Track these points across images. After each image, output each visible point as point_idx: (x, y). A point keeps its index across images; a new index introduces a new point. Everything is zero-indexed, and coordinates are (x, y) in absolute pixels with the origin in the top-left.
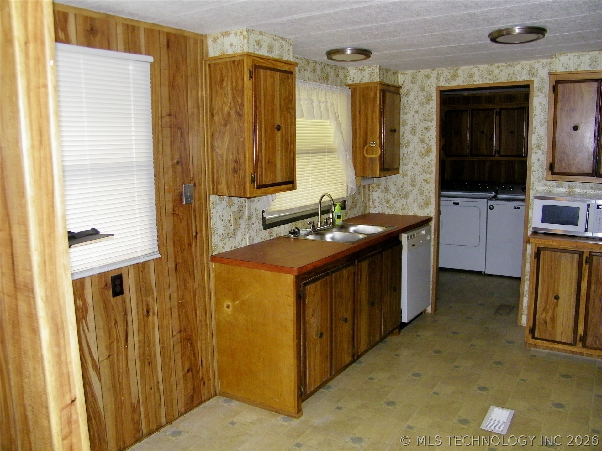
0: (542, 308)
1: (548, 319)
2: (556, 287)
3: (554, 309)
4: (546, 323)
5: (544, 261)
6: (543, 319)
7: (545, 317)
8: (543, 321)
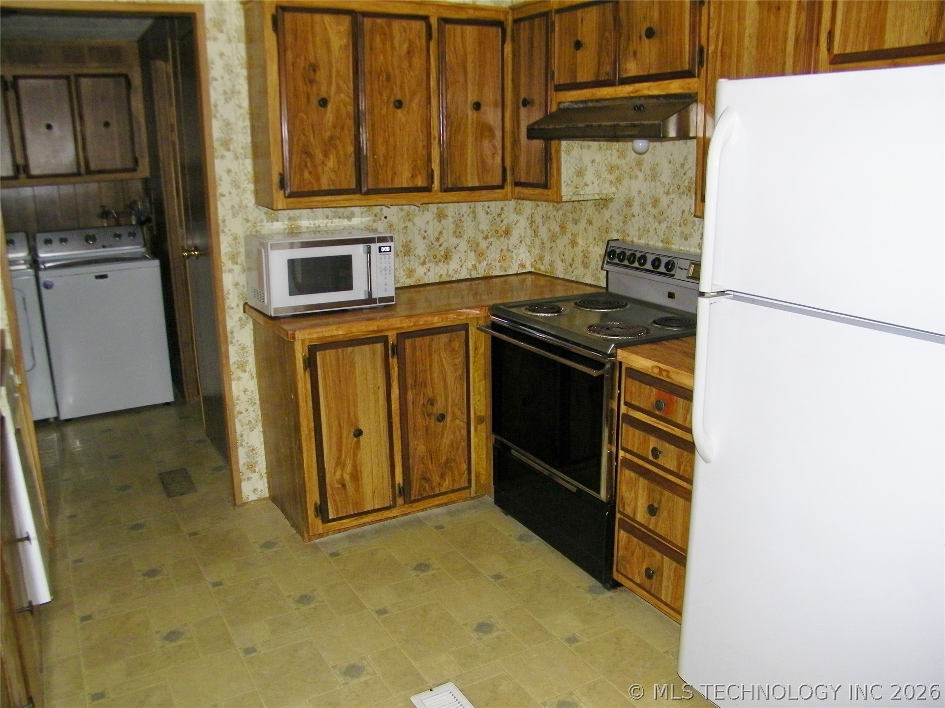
0: (333, 463)
1: (347, 477)
2: (352, 415)
3: (355, 455)
4: (344, 486)
5: (324, 370)
6: (336, 480)
7: (342, 475)
8: (339, 483)
